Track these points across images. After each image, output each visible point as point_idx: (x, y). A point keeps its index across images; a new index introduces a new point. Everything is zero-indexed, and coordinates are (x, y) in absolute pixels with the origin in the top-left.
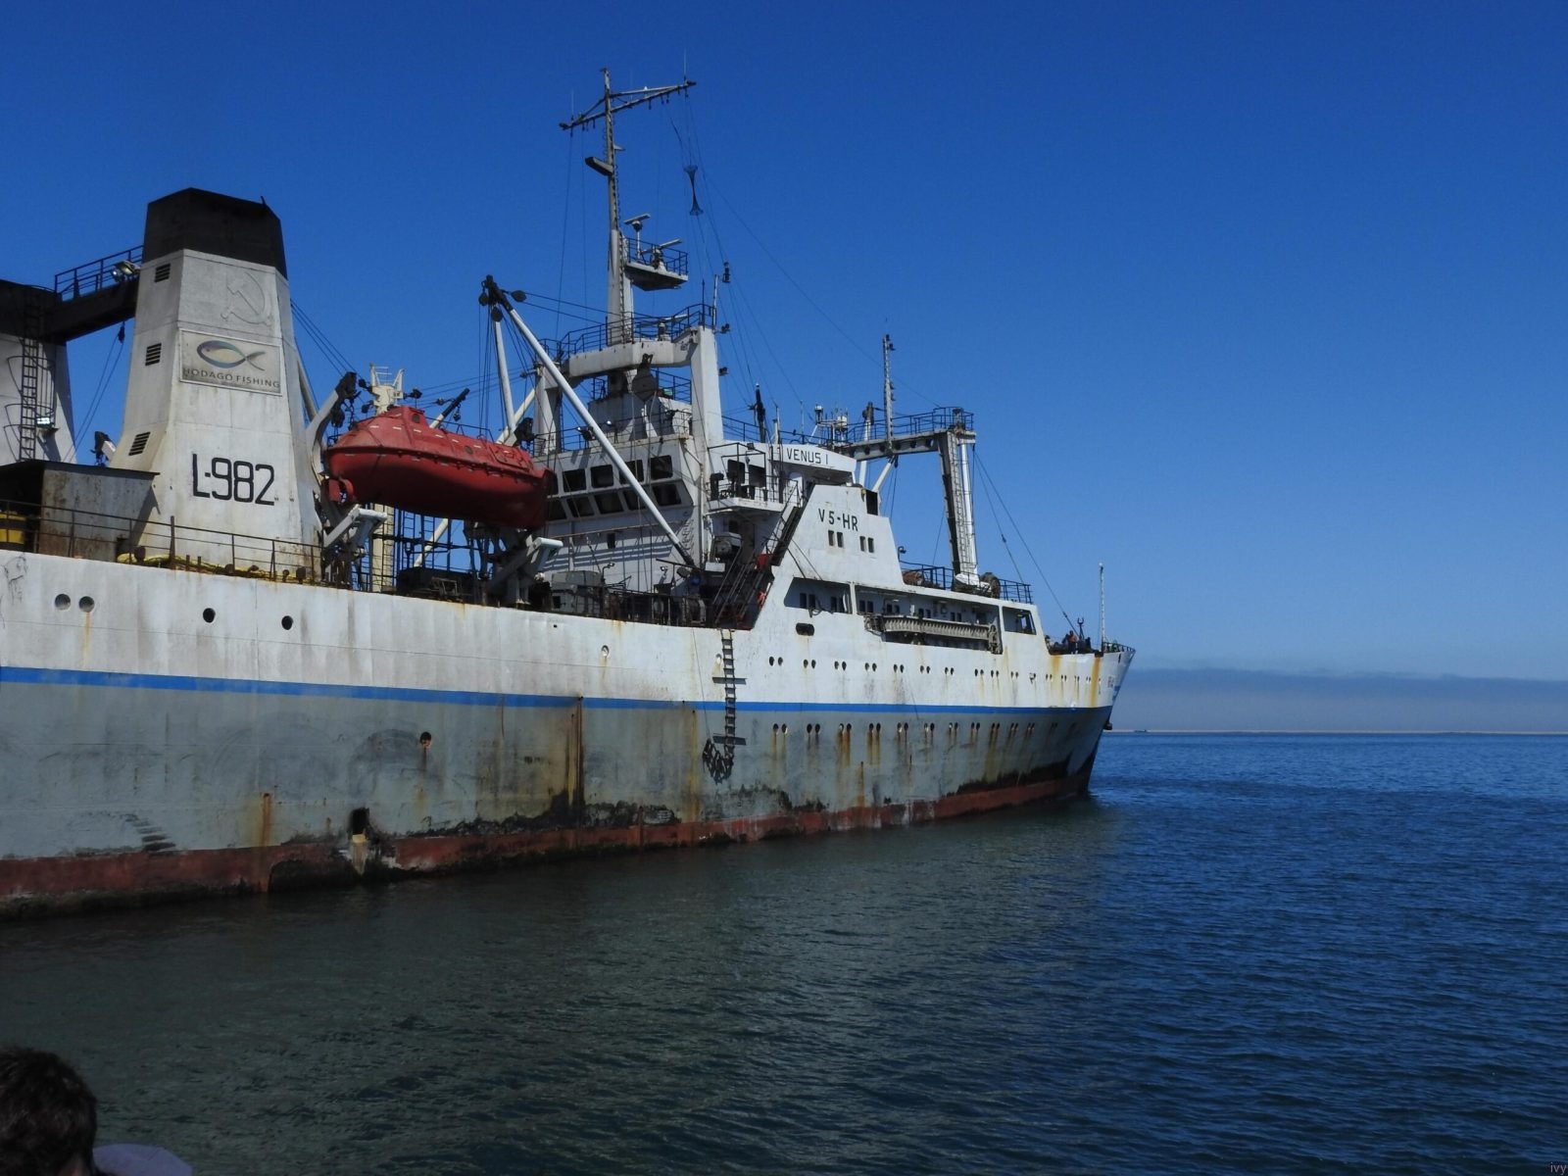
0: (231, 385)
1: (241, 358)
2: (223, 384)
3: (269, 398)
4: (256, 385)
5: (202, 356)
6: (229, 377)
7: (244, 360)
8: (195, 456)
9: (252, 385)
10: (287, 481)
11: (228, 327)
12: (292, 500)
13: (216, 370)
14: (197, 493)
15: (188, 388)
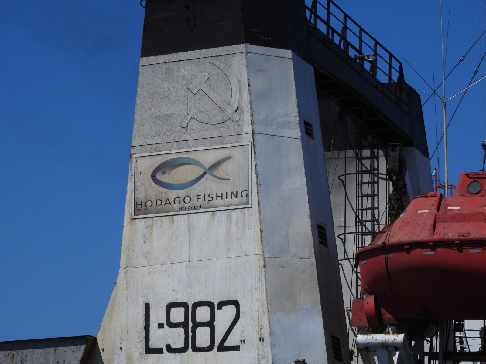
0: (190, 208)
1: (201, 171)
2: (181, 209)
3: (235, 215)
4: (220, 201)
5: (157, 182)
6: (187, 200)
7: (205, 173)
8: (147, 306)
9: (215, 202)
10: (256, 316)
11: (188, 137)
12: (261, 339)
13: (172, 194)
14: (149, 350)
15: (141, 224)
